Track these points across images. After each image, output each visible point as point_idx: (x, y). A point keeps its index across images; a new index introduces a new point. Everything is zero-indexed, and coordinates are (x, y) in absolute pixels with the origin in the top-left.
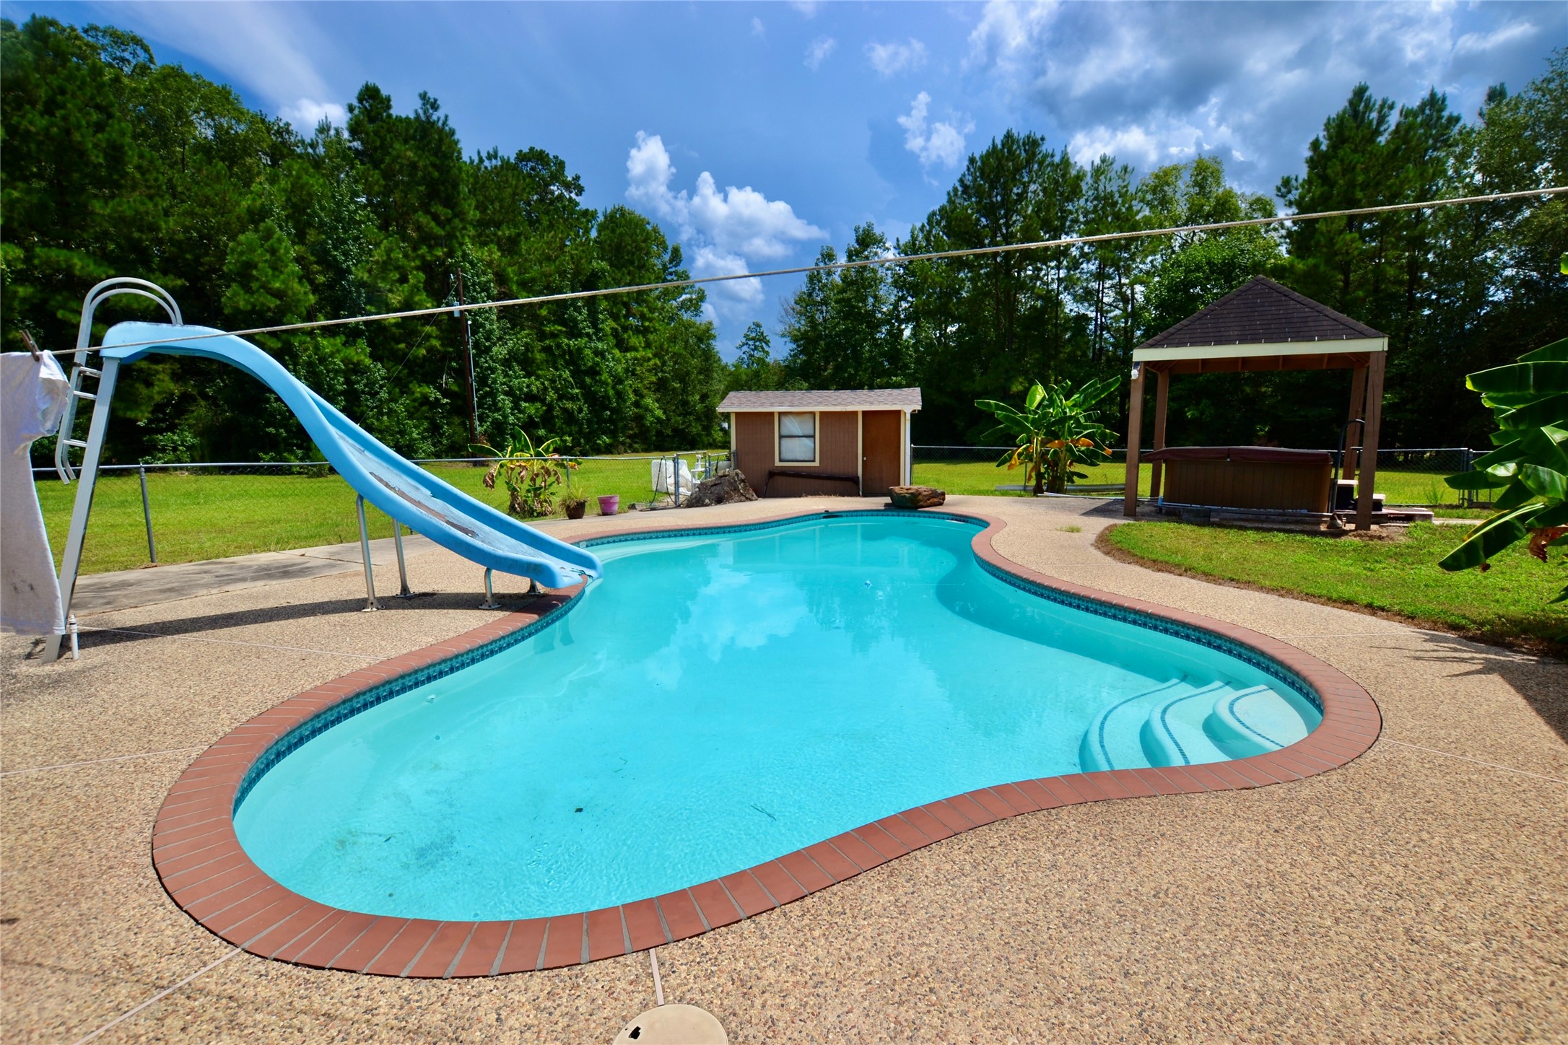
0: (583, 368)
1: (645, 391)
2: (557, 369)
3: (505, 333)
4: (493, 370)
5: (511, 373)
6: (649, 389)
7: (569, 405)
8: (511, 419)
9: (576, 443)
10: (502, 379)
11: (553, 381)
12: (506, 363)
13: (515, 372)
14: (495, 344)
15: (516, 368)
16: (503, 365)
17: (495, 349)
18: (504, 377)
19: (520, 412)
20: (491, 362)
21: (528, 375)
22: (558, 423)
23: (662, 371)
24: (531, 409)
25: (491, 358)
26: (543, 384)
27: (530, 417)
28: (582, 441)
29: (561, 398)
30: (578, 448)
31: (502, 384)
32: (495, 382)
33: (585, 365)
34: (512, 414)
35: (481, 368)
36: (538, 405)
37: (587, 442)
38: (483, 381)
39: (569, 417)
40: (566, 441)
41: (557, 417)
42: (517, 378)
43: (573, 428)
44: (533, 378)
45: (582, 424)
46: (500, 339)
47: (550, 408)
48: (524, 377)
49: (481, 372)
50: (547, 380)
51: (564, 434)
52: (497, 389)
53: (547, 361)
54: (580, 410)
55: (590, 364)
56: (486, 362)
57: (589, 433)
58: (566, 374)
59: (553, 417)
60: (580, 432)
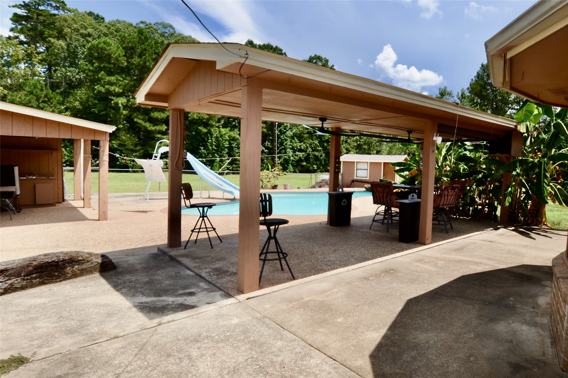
0: (324, 140)
1: (351, 149)
2: (313, 140)
3: (293, 127)
4: (286, 140)
5: (293, 141)
6: (353, 148)
7: (317, 154)
8: (292, 158)
9: (318, 168)
10: (289, 143)
11: (311, 144)
12: (292, 138)
13: (295, 141)
14: (288, 131)
15: (296, 140)
16: (291, 138)
17: (288, 132)
18: (290, 143)
19: (296, 155)
20: (285, 137)
21: (300, 142)
22: (311, 160)
23: (360, 141)
24: (301, 154)
25: (286, 136)
26: (306, 145)
27: (300, 158)
28: (321, 167)
29: (313, 151)
30: (319, 170)
31: (289, 145)
32: (286, 144)
33: (324, 139)
34: (292, 156)
35: (281, 139)
36: (304, 153)
37: (323, 168)
38: (282, 144)
39: (316, 158)
40: (314, 167)
41: (311, 158)
42: (295, 143)
43: (318, 162)
44: (302, 143)
45: (322, 161)
46: (290, 128)
47: (309, 155)
48: (299, 143)
49: (281, 141)
50: (308, 144)
51: (314, 164)
52: (287, 147)
53: (309, 137)
54: (321, 156)
55: (326, 138)
56: (284, 137)
57: (324, 164)
58: (316, 142)
59: (310, 158)
60: (321, 164)
